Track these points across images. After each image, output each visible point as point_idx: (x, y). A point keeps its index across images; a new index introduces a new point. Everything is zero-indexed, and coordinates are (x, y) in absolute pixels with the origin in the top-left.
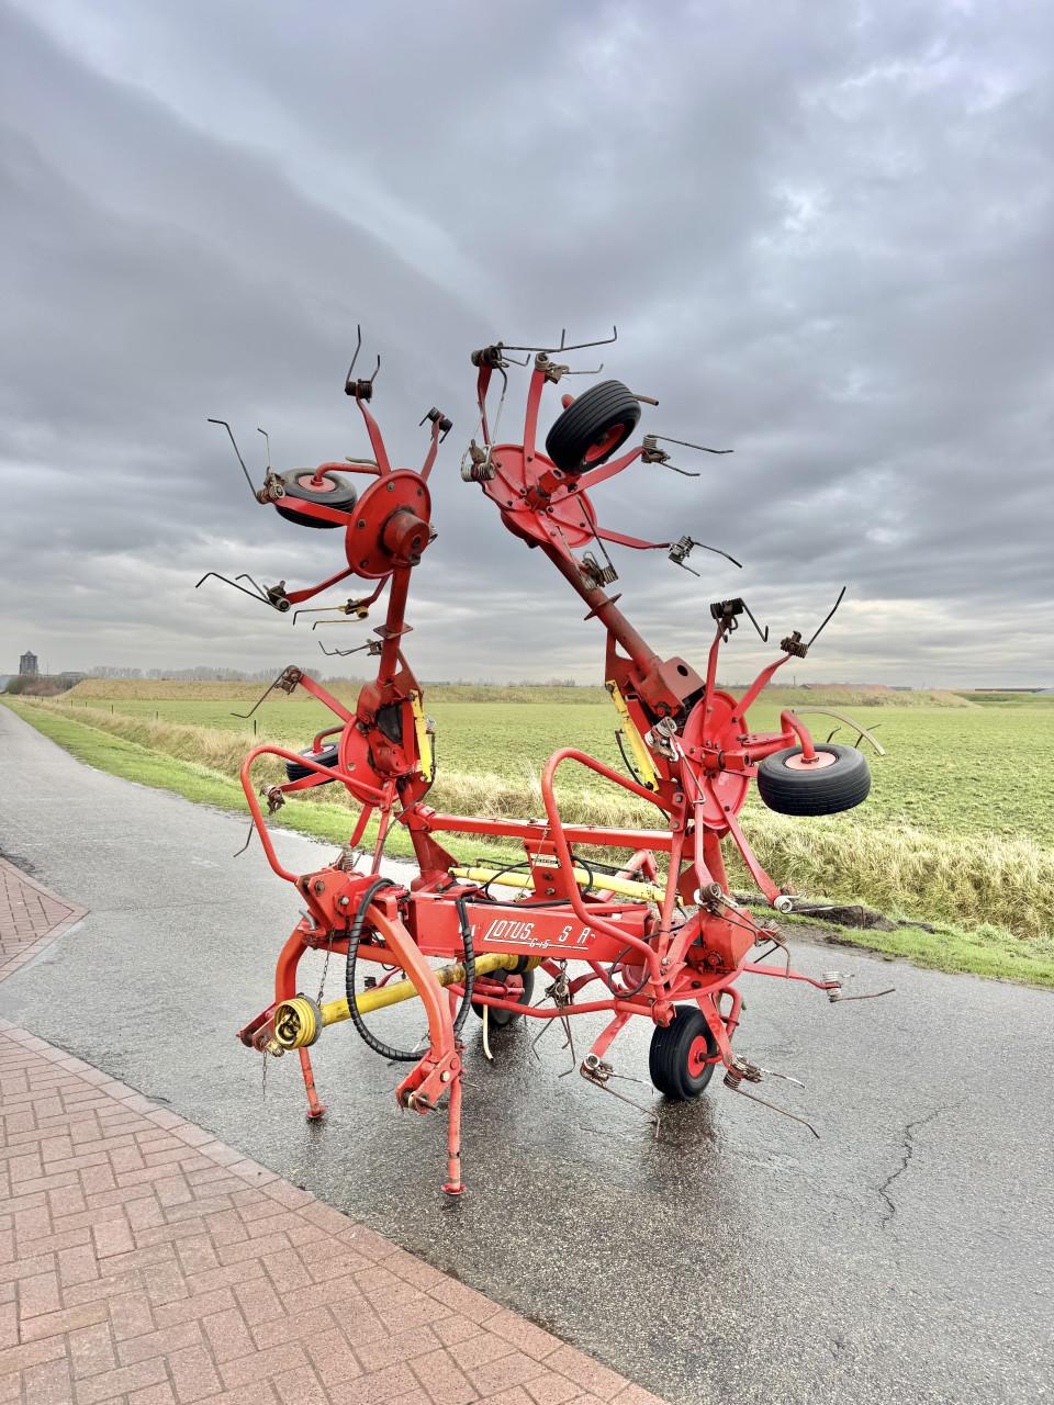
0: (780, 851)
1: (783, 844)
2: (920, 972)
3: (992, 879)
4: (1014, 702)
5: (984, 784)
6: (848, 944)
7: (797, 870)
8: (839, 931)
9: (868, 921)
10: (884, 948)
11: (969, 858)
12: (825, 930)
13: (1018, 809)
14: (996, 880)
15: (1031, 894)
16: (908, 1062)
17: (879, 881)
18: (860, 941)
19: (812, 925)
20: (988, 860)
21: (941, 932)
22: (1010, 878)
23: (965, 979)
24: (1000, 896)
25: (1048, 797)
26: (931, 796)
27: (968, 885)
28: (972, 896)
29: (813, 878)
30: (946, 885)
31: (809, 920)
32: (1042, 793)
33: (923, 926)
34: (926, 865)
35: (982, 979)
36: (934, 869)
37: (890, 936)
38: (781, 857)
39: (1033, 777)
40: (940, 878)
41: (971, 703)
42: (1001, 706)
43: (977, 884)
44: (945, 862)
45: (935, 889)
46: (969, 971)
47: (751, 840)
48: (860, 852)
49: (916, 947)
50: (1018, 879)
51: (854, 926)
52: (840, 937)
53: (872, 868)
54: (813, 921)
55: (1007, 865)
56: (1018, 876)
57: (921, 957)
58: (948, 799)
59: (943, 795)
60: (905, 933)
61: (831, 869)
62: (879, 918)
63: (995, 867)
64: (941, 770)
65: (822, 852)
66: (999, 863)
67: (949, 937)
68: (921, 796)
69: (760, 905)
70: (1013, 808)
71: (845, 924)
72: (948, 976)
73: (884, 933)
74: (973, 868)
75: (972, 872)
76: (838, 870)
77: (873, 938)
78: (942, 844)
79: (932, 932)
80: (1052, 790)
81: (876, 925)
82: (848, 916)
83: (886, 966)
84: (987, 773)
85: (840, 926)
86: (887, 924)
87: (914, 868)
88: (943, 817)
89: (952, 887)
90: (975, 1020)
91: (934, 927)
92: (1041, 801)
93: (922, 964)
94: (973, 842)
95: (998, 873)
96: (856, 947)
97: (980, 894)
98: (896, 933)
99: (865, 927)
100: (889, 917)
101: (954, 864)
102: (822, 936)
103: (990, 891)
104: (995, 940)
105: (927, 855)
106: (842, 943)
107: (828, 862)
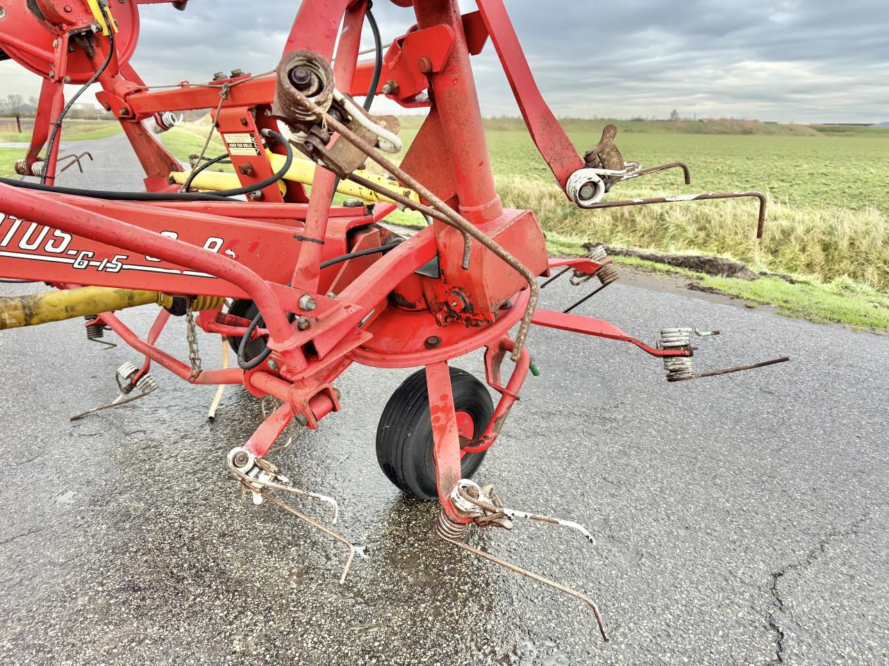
0: (663, 220)
1: (666, 215)
2: (785, 322)
3: (840, 243)
4: (850, 133)
5: (832, 177)
6: (710, 290)
7: (674, 235)
8: (702, 279)
9: (732, 270)
10: (745, 295)
11: (823, 226)
12: (688, 277)
13: (861, 193)
14: (844, 244)
15: (872, 257)
16: (775, 444)
17: (741, 243)
18: (721, 288)
19: (677, 273)
20: (839, 228)
21: (801, 282)
22: (857, 243)
23: (834, 329)
24: (844, 257)
25: (885, 186)
26: (789, 184)
27: (818, 248)
28: (819, 256)
29: (686, 241)
30: (798, 247)
31: (673, 269)
32: (880, 183)
33: (784, 277)
34: (783, 232)
35: (854, 331)
36: (789, 235)
37: (751, 284)
38: (663, 225)
39: (871, 173)
40: (794, 242)
41: (818, 133)
42: (840, 136)
43: (826, 248)
44: (800, 230)
45: (788, 251)
46: (839, 321)
47: (640, 212)
48: (729, 221)
49: (780, 296)
50: (864, 244)
51: (716, 275)
52: (703, 284)
53: (736, 234)
54: (678, 269)
55: (855, 232)
56: (864, 242)
57: (785, 305)
58: (803, 187)
59: (799, 184)
60: (766, 283)
61: (702, 234)
62: (743, 269)
63: (844, 234)
64: (797, 168)
65: (697, 221)
66: (848, 231)
67: (810, 287)
68: (781, 184)
69: (630, 255)
70: (857, 192)
71: (708, 272)
72: (816, 327)
73: (746, 282)
74: (824, 234)
75: (823, 237)
76: (708, 235)
77: (735, 285)
78: (799, 215)
79: (792, 282)
80: (887, 182)
81: (739, 274)
82: (712, 266)
83: (747, 313)
84: (833, 171)
85: (703, 275)
86: (749, 273)
87: (773, 234)
88: (799, 198)
89: (803, 250)
90: (857, 381)
91: (794, 278)
92: (879, 189)
93: (787, 312)
94: (826, 214)
95: (846, 238)
96: (717, 293)
97: (827, 255)
98: (758, 282)
99: (728, 276)
100: (750, 267)
101: (808, 231)
102: (683, 282)
103: (836, 253)
104: (853, 291)
105: (785, 223)
106: (703, 290)
107: (700, 229)
